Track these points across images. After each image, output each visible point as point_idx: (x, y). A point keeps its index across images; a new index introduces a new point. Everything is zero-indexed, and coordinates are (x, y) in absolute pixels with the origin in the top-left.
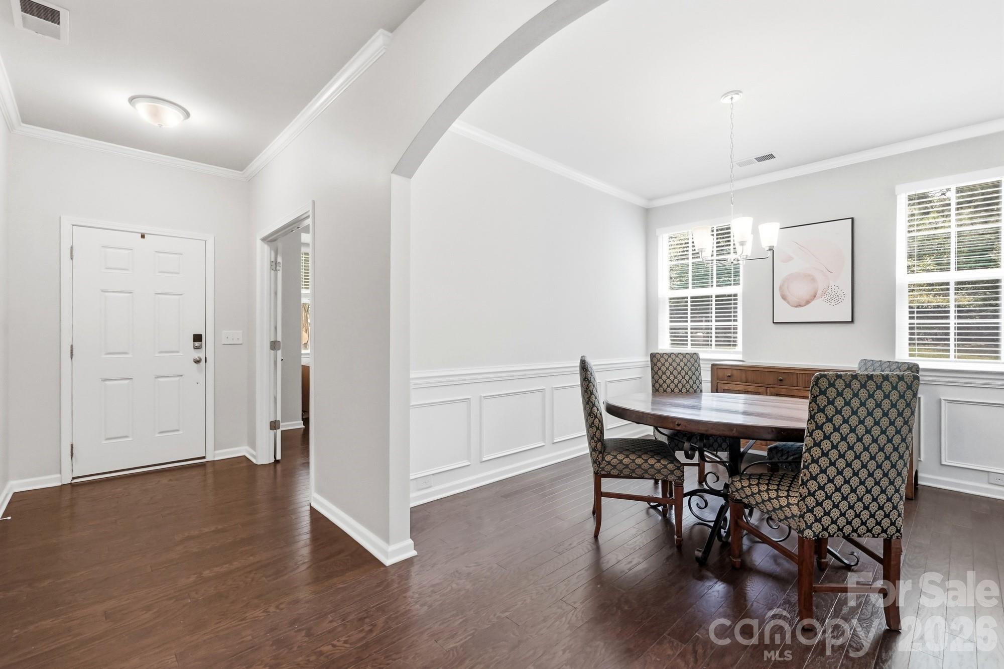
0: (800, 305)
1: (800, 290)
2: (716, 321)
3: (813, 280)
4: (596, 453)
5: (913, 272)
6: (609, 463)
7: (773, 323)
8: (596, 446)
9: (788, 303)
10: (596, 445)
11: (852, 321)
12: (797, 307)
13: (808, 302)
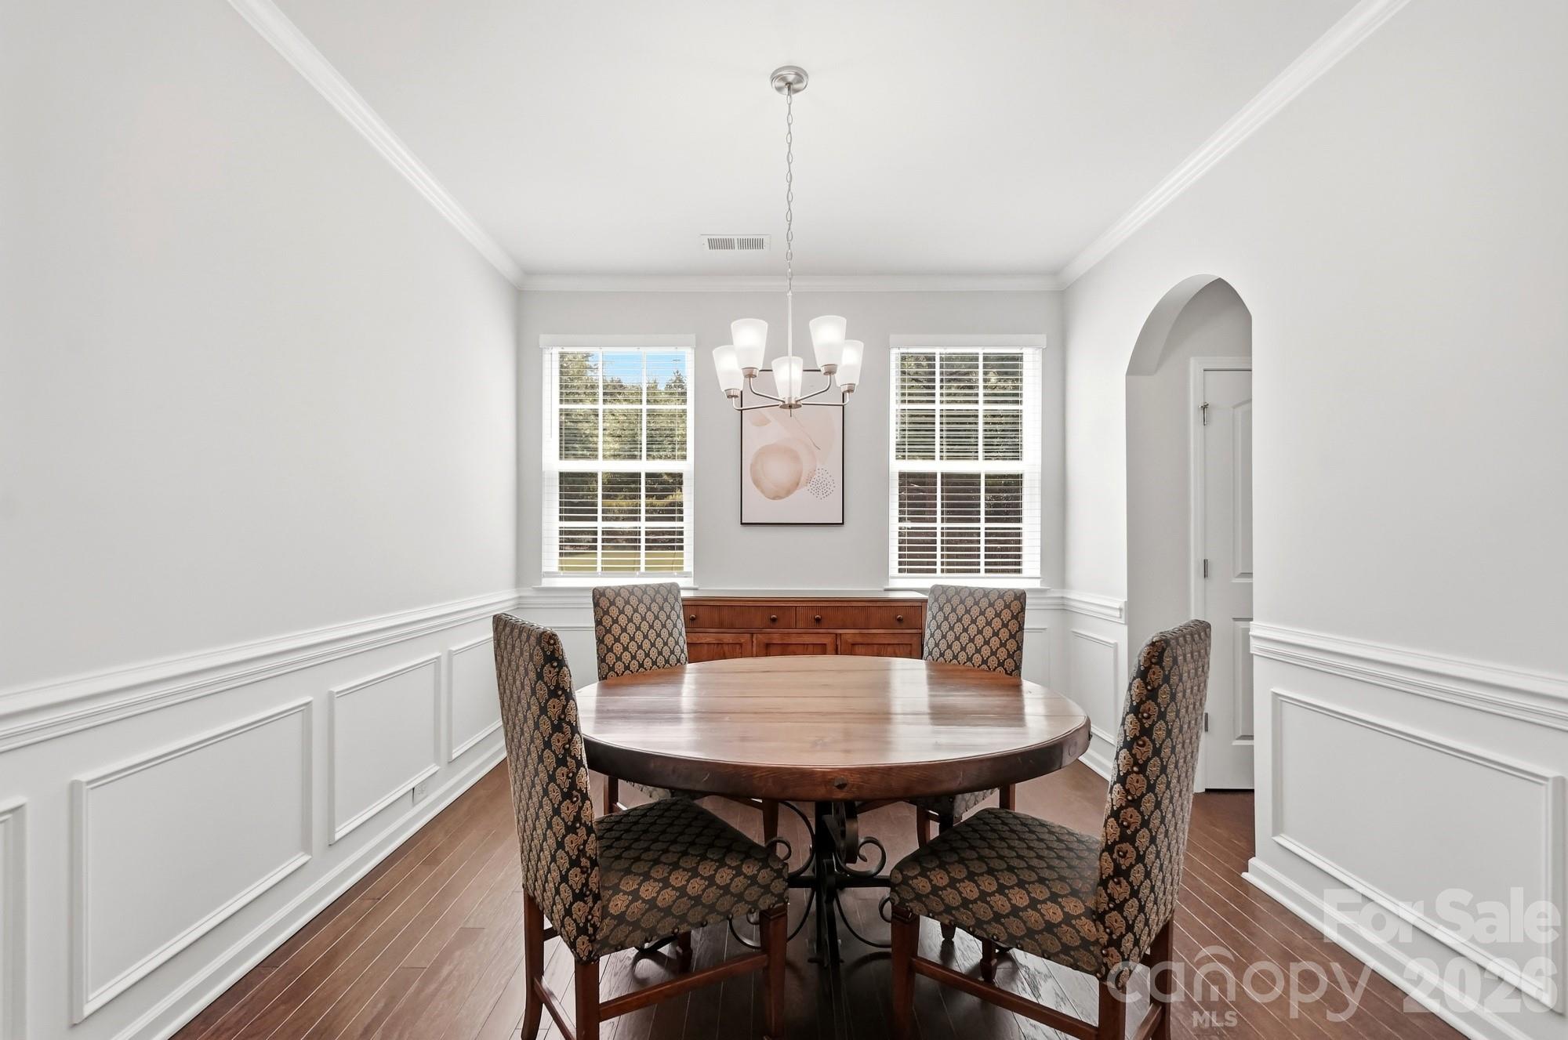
0: (778, 497)
1: (778, 471)
2: (648, 519)
3: (795, 457)
4: (585, 902)
5: (904, 457)
6: (621, 918)
7: (742, 524)
8: (586, 884)
9: (763, 492)
10: (587, 879)
11: (843, 523)
12: (774, 499)
13: (789, 492)
